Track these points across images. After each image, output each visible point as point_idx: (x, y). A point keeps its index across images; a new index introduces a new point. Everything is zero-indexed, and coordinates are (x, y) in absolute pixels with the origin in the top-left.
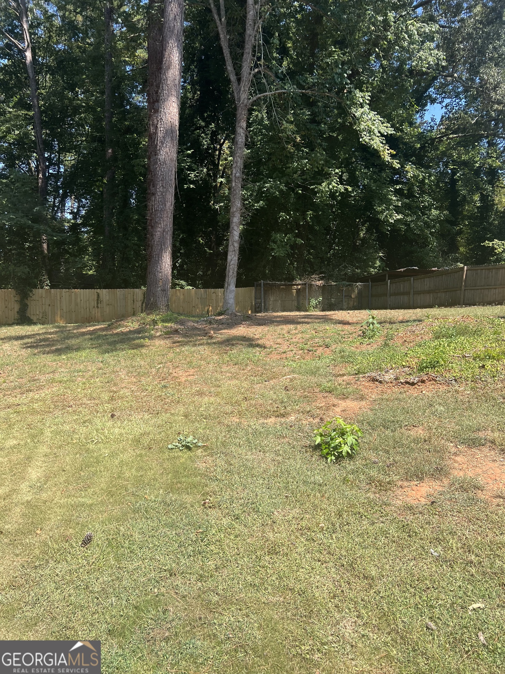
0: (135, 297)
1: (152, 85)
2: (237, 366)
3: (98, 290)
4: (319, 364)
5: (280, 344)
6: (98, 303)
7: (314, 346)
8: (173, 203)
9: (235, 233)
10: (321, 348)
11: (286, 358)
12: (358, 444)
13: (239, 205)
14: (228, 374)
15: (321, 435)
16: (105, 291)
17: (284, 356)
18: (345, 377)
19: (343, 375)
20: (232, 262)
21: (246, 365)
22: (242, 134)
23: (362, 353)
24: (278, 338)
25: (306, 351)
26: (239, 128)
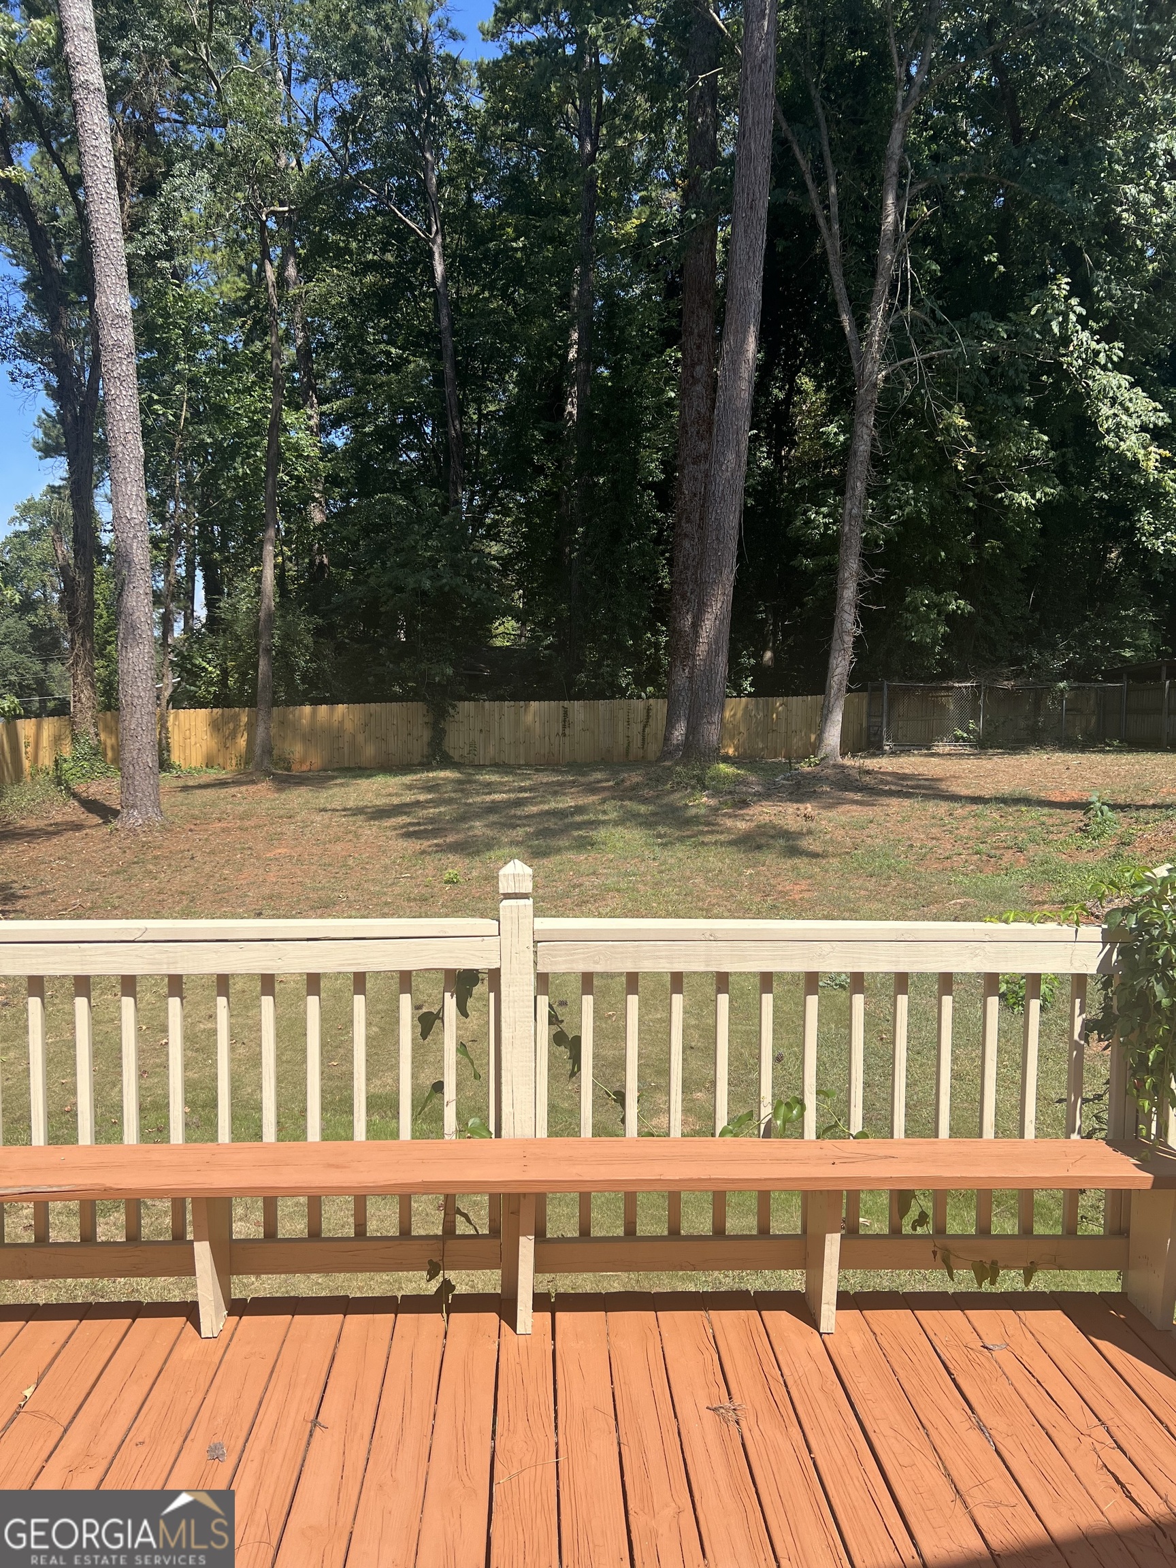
0: (631, 716)
1: (691, 333)
2: (874, 880)
3: (566, 703)
4: (1008, 882)
5: (938, 839)
6: (564, 727)
7: (997, 848)
8: (735, 569)
9: (846, 616)
10: (1011, 851)
11: (952, 870)
12: (1052, 996)
13: (855, 566)
14: (863, 892)
15: (1007, 982)
16: (577, 704)
17: (947, 864)
18: (1046, 906)
19: (1044, 903)
20: (838, 671)
21: (889, 878)
22: (865, 437)
23: (1076, 868)
24: (932, 826)
25: (985, 858)
26: (859, 426)
